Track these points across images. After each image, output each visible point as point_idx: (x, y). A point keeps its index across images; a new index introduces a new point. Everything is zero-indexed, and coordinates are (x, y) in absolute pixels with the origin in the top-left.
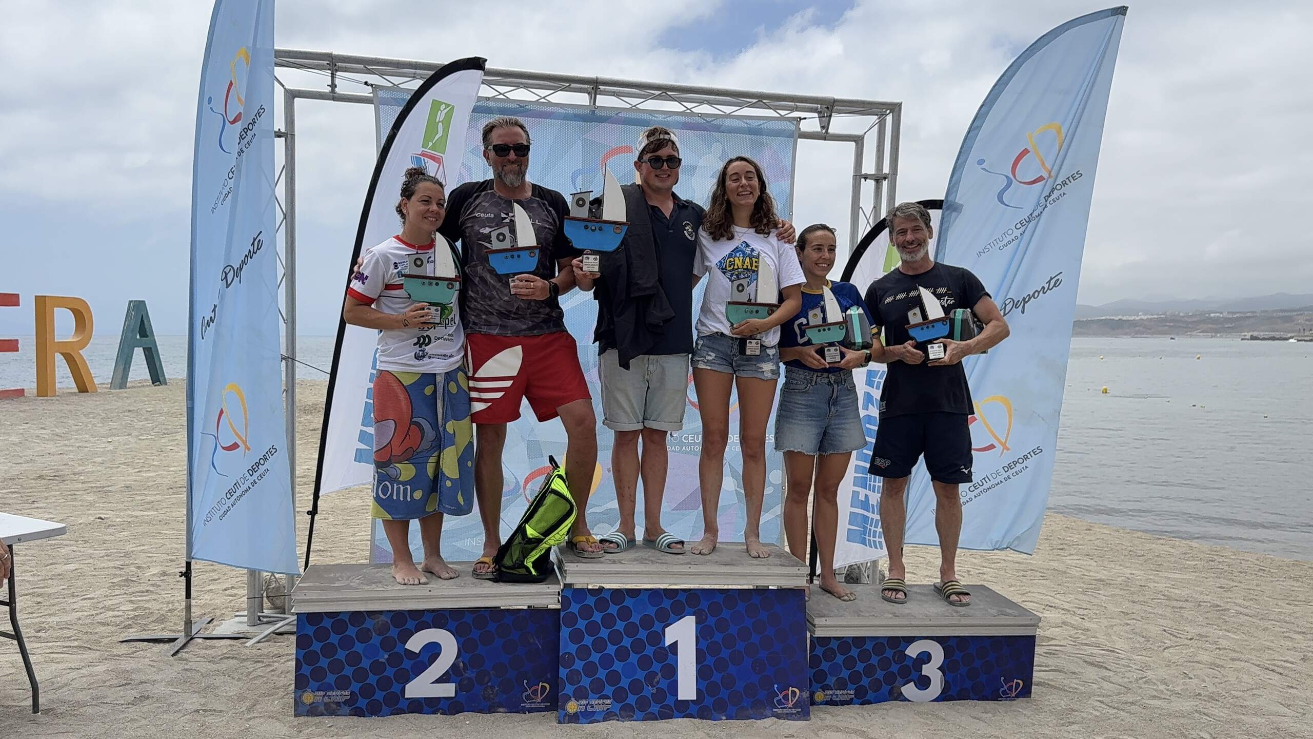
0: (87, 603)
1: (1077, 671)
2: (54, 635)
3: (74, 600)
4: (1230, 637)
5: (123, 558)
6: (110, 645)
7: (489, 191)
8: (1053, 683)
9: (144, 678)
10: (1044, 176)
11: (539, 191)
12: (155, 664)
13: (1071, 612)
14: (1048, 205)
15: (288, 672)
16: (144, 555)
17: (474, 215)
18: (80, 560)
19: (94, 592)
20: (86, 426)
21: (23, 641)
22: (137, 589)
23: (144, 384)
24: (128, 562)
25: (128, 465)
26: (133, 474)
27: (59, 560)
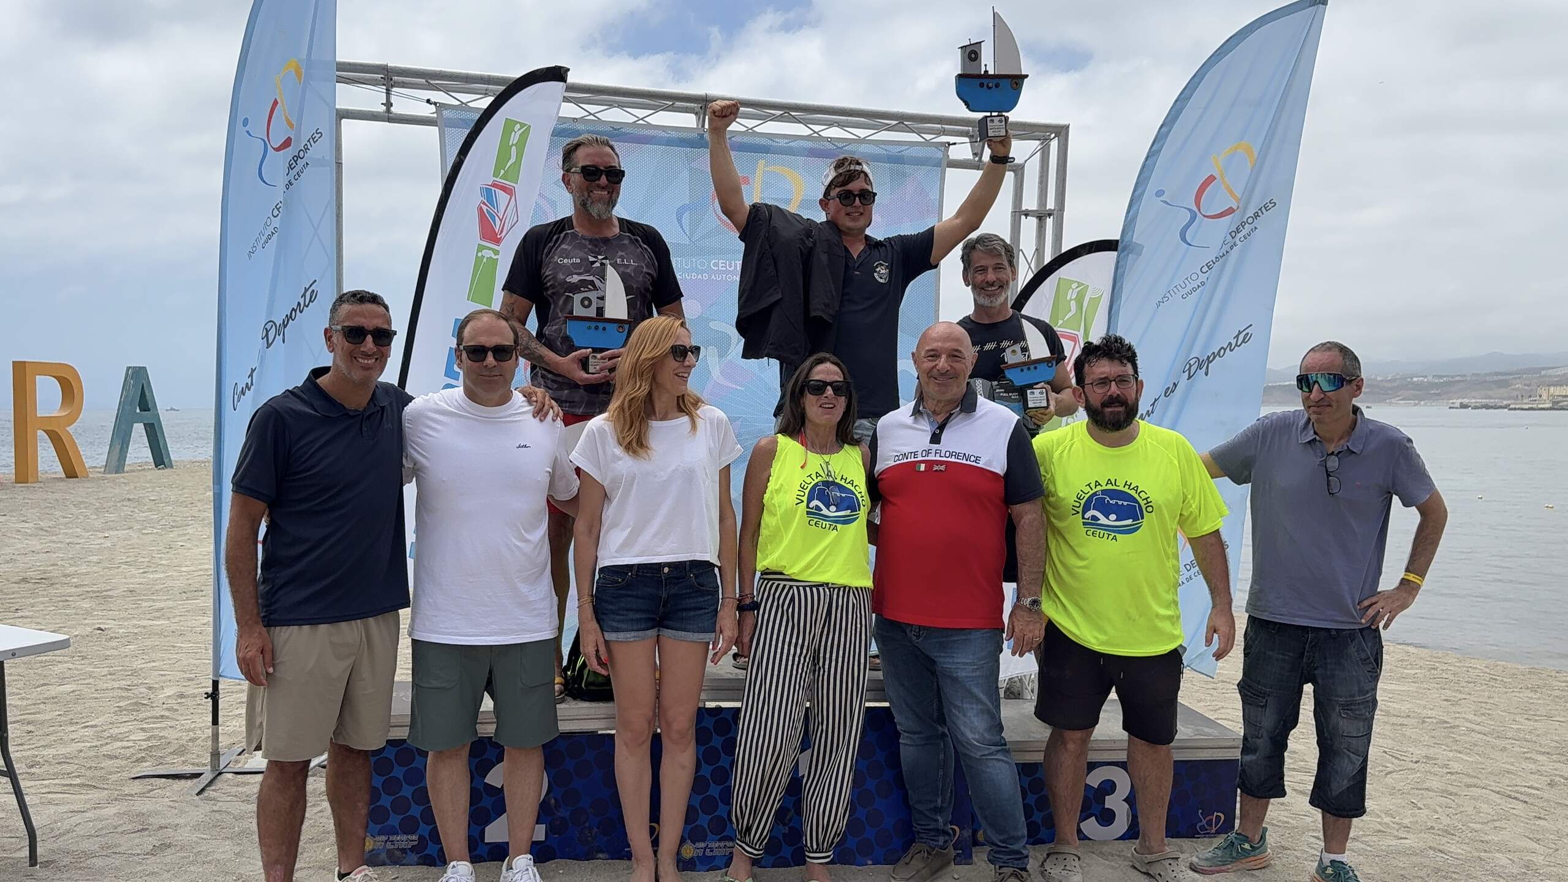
0: (89, 732)
2: (51, 771)
3: (73, 729)
4: (1463, 759)
5: (131, 677)
6: (120, 783)
7: (570, 231)
9: (163, 822)
10: (1233, 207)
11: (629, 227)
12: (176, 805)
14: (1238, 242)
16: (156, 673)
17: (556, 261)
18: (78, 680)
19: (97, 718)
20: (77, 518)
21: (17, 779)
22: (149, 714)
23: (145, 467)
24: (136, 682)
25: (131, 565)
26: (137, 575)
27: (53, 680)
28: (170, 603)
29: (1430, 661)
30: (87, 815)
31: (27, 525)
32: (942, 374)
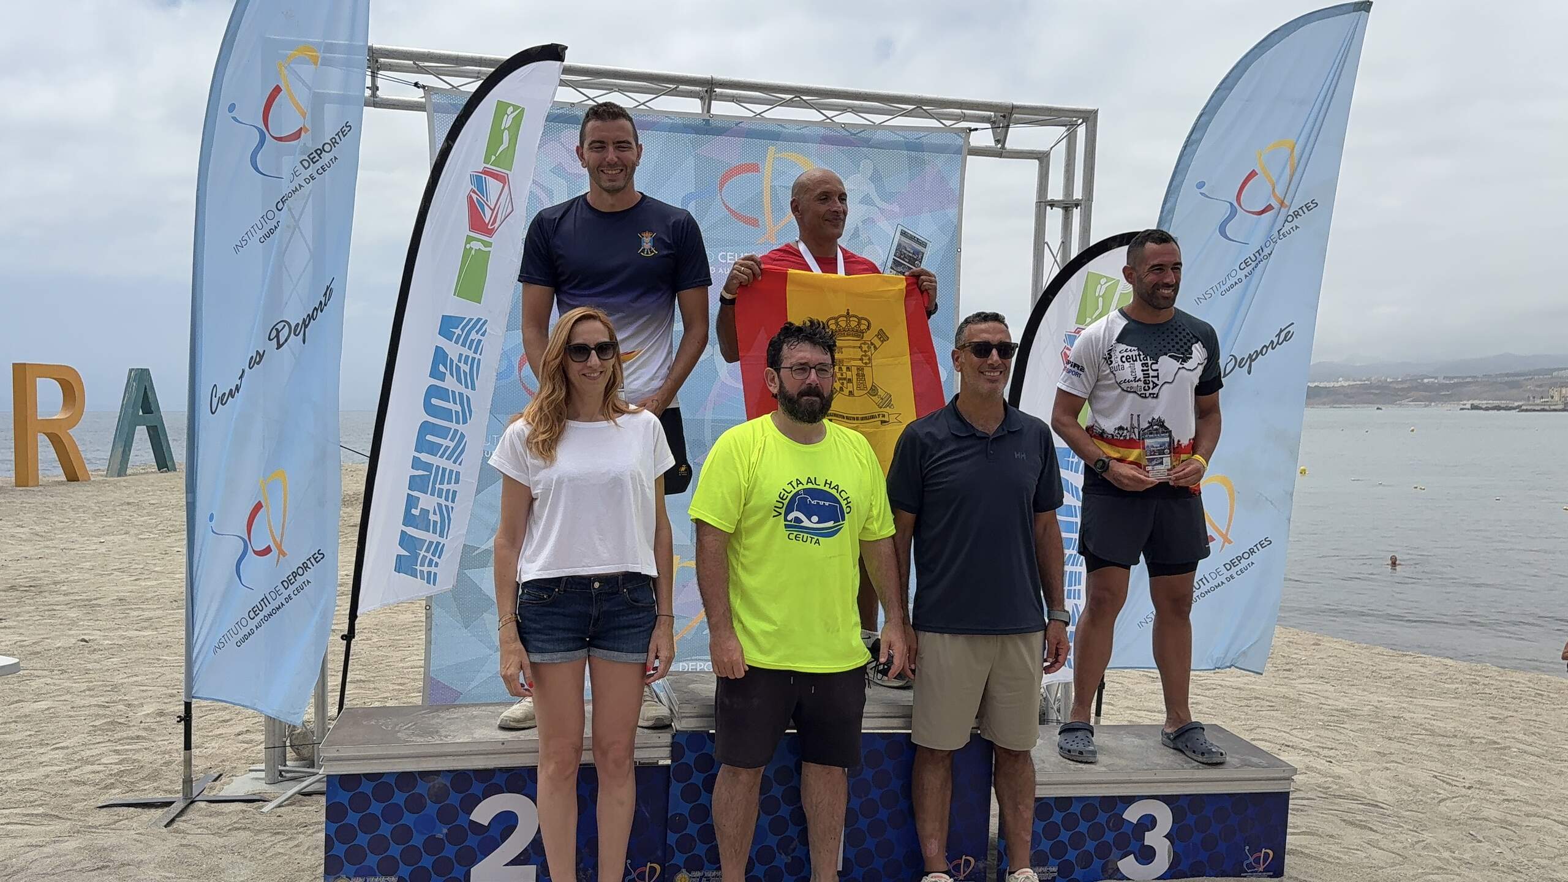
0: (60, 754)
1: (1334, 833)
2: (13, 799)
3: (42, 751)
4: (1518, 785)
5: (110, 693)
6: (85, 813)
8: (1307, 851)
9: (127, 858)
10: (1273, 204)
12: (142, 838)
13: (1314, 753)
15: (316, 848)
16: (137, 688)
18: (54, 697)
19: (70, 739)
20: (74, 522)
22: (125, 735)
23: (148, 470)
24: (115, 698)
28: (159, 613)
29: (1470, 675)
30: (45, 850)
31: (22, 530)
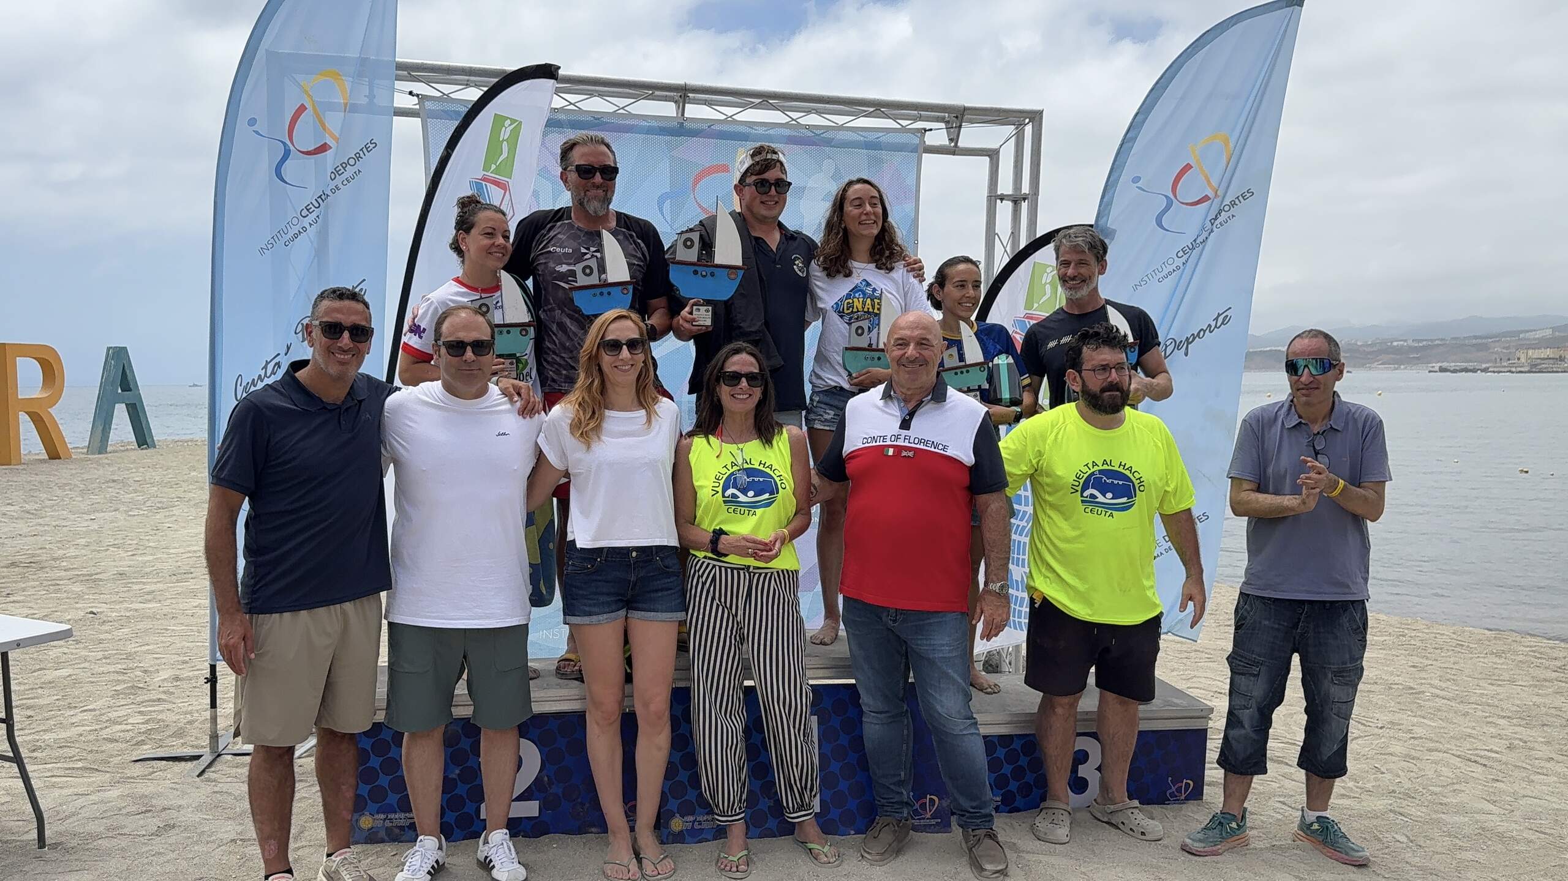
0: (88, 716)
2: (53, 755)
3: (72, 713)
5: (126, 661)
6: (122, 766)
7: (566, 222)
9: (166, 804)
10: (1209, 195)
11: (625, 221)
12: (178, 786)
14: (1215, 229)
17: (549, 249)
18: (74, 665)
19: (95, 702)
20: (63, 500)
21: (23, 763)
22: (146, 698)
23: (128, 447)
24: (131, 666)
25: (119, 548)
26: (126, 558)
27: (49, 665)
28: (160, 586)
30: (92, 797)
32: (912, 362)
